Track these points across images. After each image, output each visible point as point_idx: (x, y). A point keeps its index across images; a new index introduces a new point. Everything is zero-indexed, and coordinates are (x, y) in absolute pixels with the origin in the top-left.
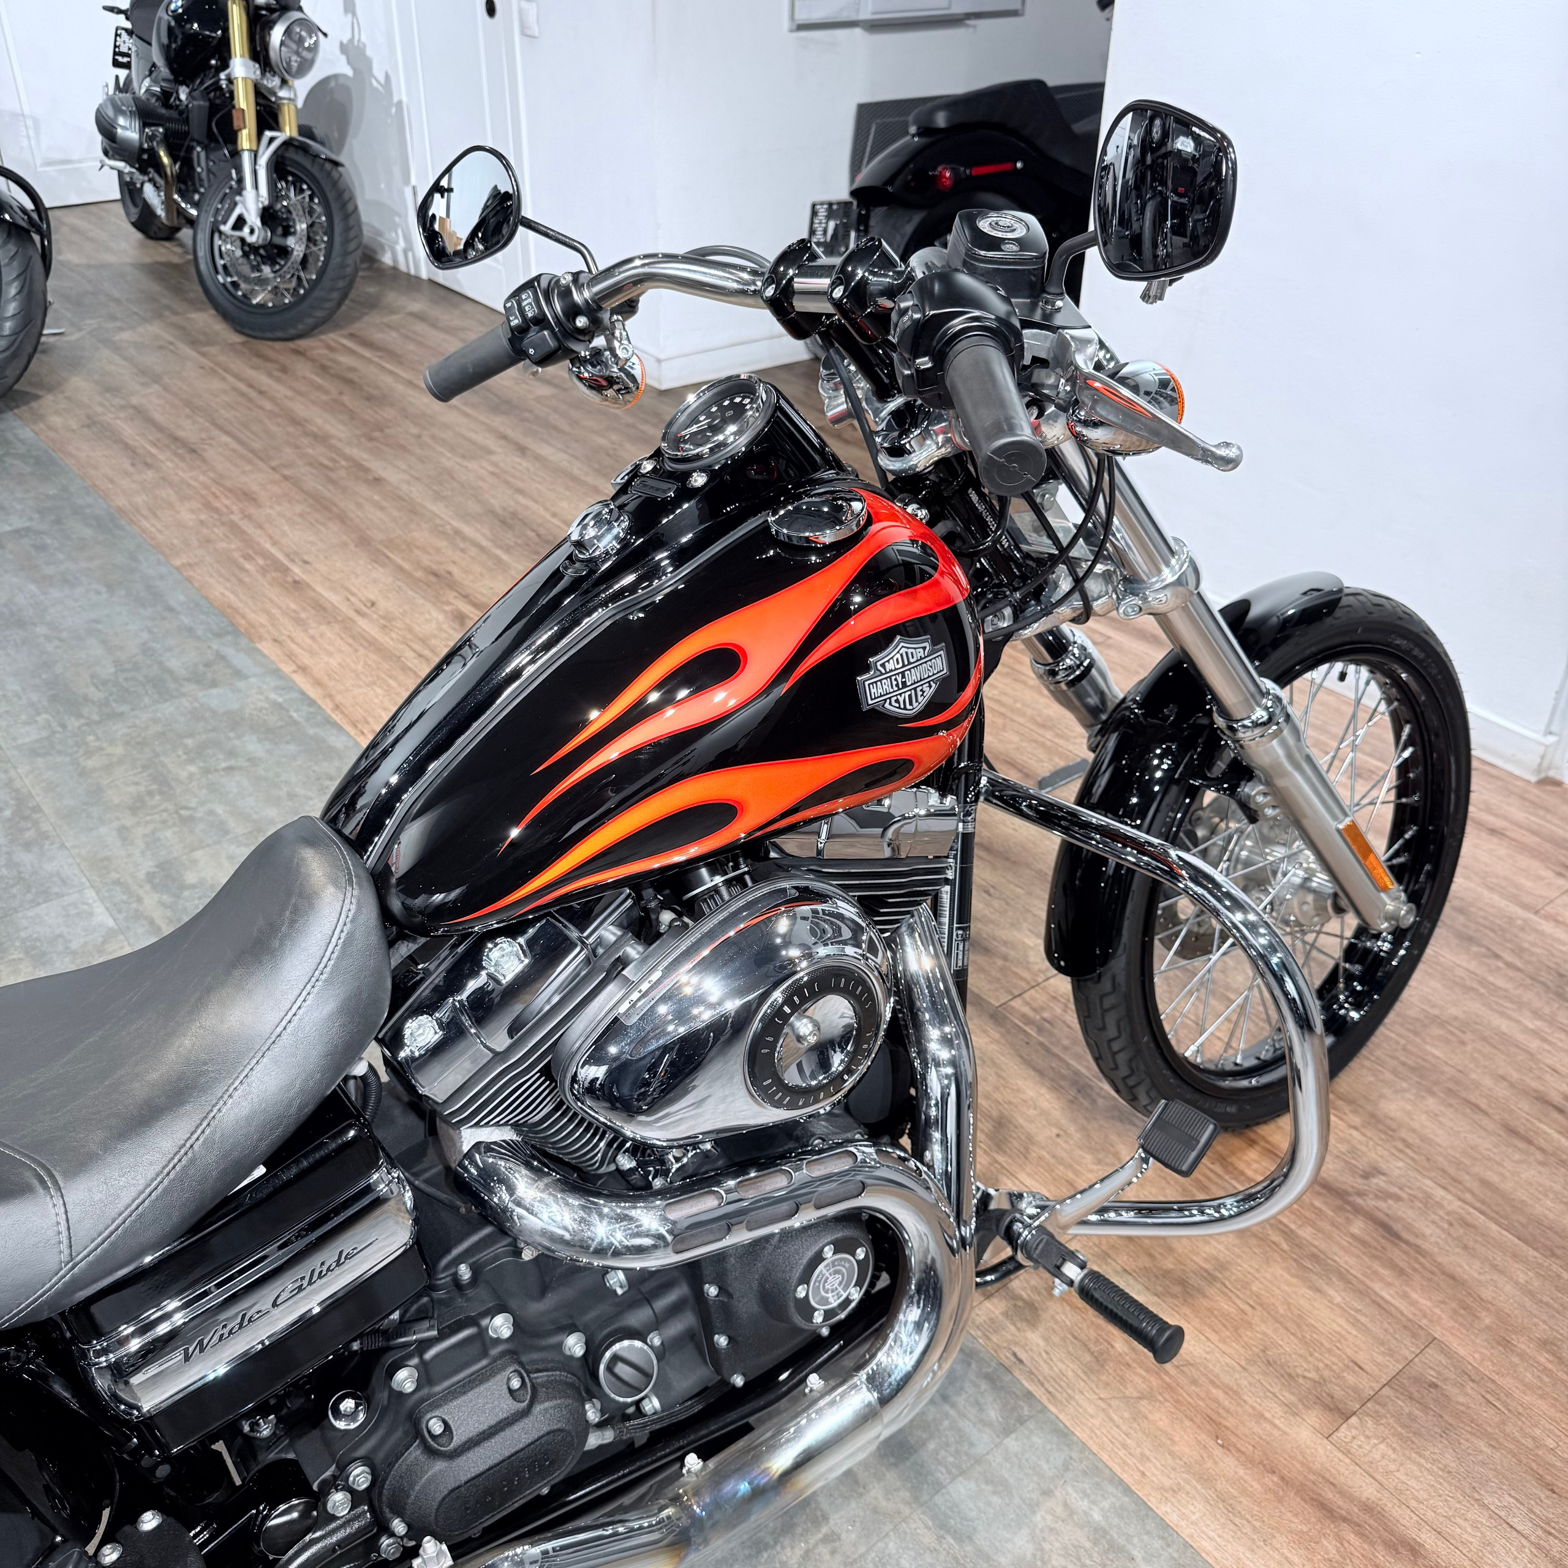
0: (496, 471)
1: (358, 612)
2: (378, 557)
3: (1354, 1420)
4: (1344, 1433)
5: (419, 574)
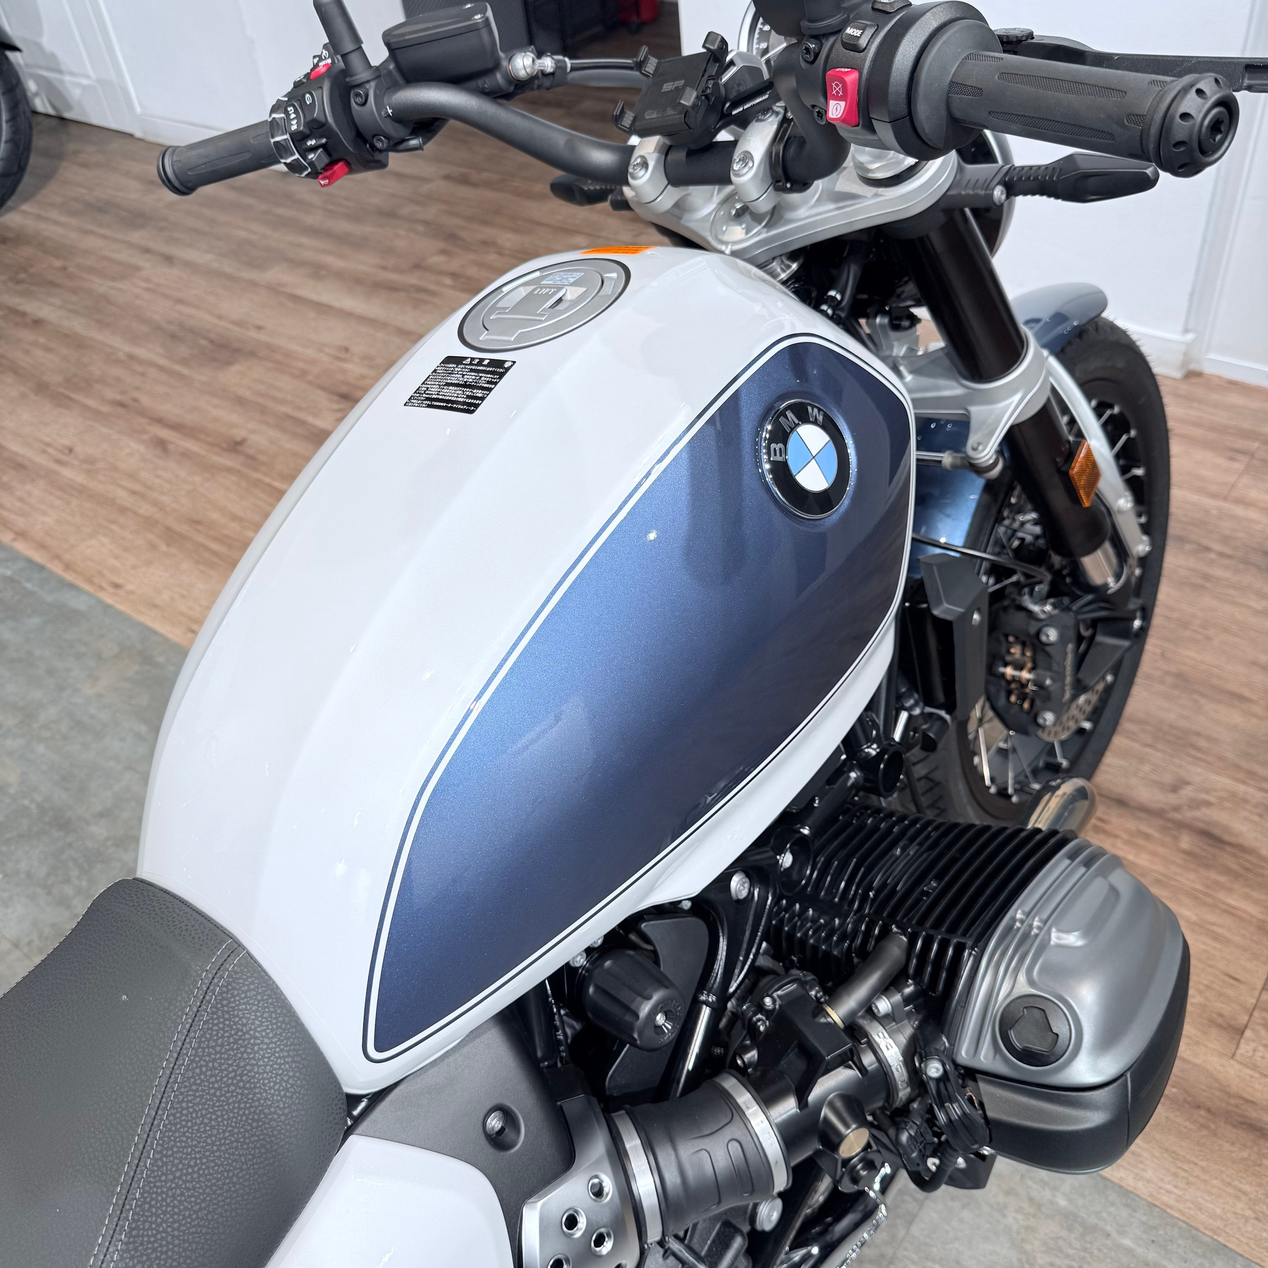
0: (151, 286)
1: (58, 462)
2: (60, 400)
3: (1248, 1033)
4: (1245, 1048)
5: (106, 409)
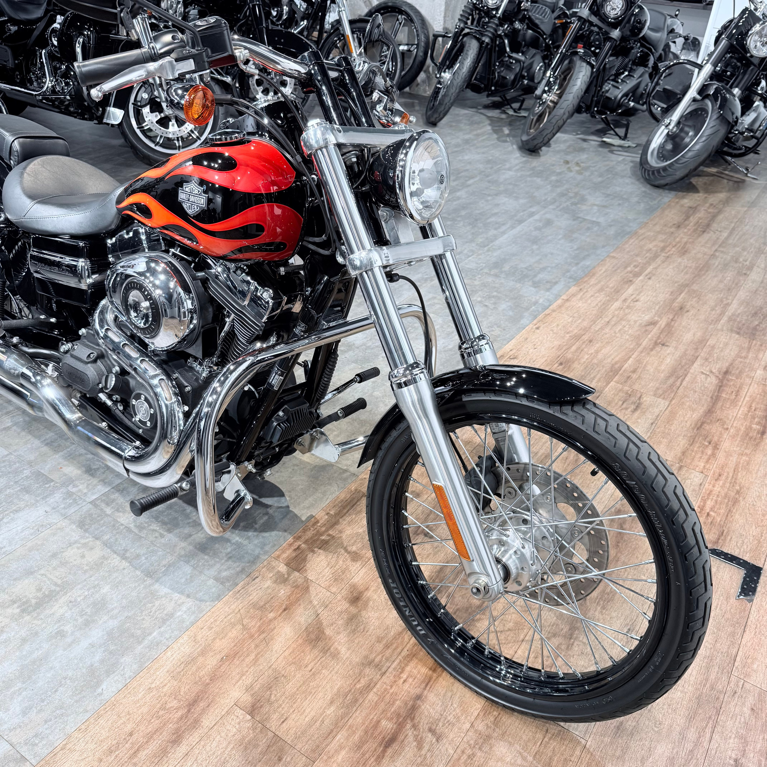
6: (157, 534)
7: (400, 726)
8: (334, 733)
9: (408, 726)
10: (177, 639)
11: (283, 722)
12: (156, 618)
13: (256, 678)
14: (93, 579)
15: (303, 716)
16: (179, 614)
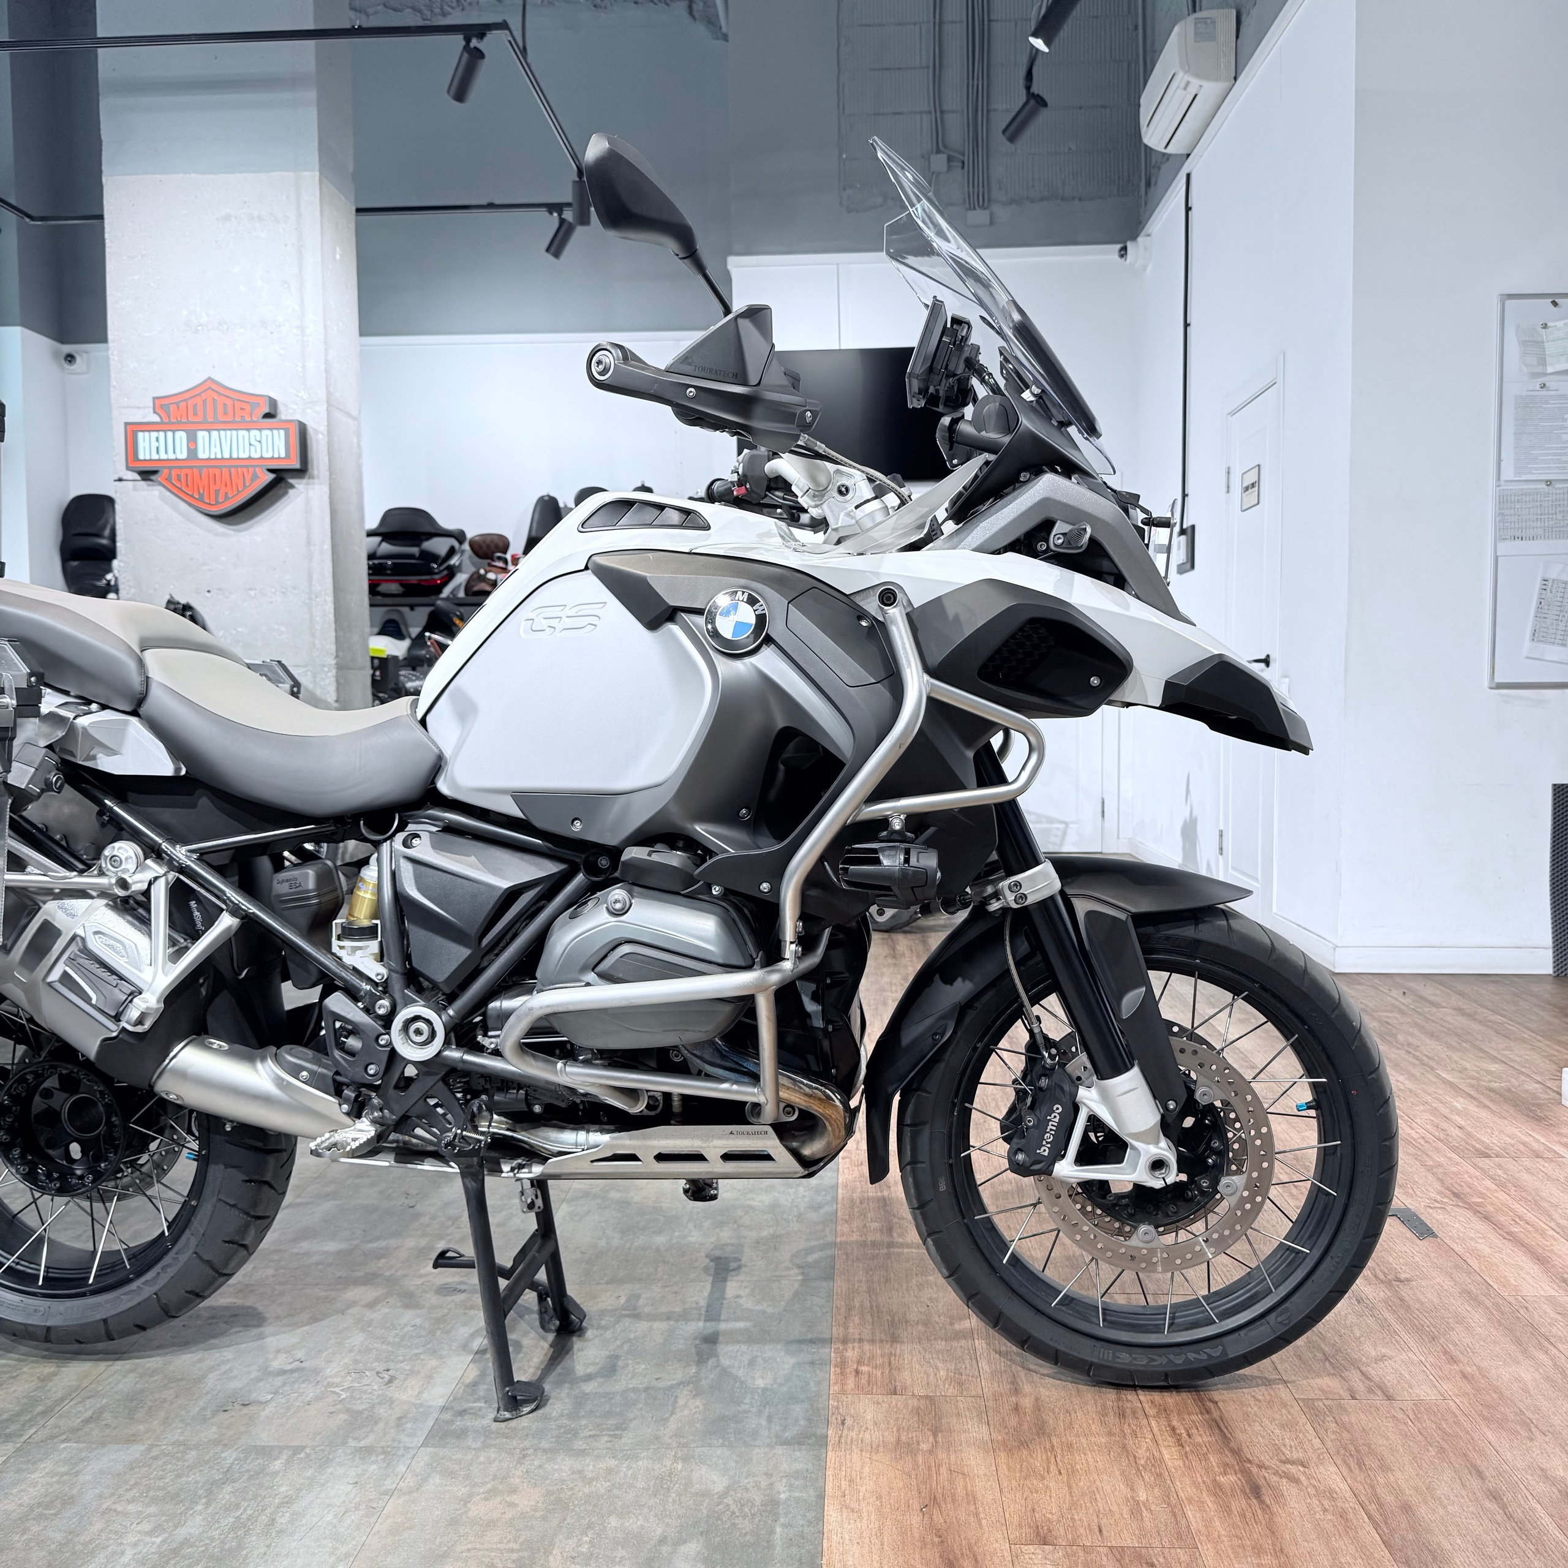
6: (606, 1438)
7: (1246, 1473)
8: (1179, 1514)
9: (1255, 1470)
10: (820, 1519)
11: (1100, 1531)
12: (753, 1515)
13: (1001, 1510)
14: (569, 1520)
15: (1117, 1516)
16: (783, 1496)
